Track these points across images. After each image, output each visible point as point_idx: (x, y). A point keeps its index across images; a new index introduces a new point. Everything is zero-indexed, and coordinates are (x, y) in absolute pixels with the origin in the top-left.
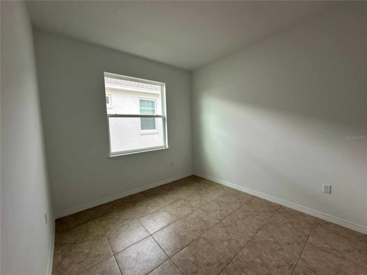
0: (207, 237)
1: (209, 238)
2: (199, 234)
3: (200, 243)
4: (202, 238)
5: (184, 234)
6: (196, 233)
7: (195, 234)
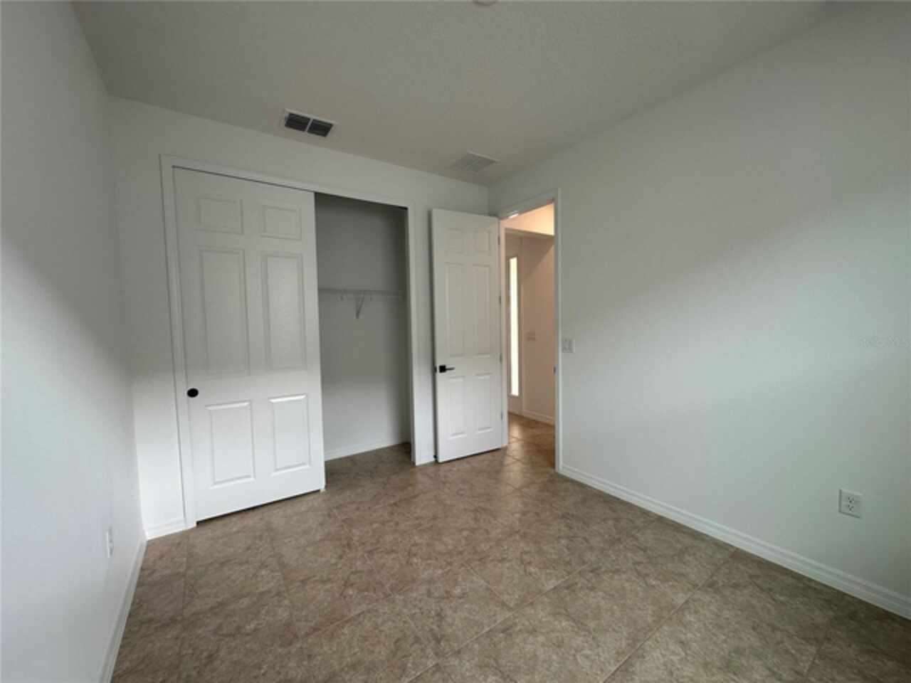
0: (498, 609)
1: (491, 606)
2: (517, 620)
3: (517, 597)
4: (510, 609)
5: (560, 622)
6: (527, 623)
7: (528, 620)
